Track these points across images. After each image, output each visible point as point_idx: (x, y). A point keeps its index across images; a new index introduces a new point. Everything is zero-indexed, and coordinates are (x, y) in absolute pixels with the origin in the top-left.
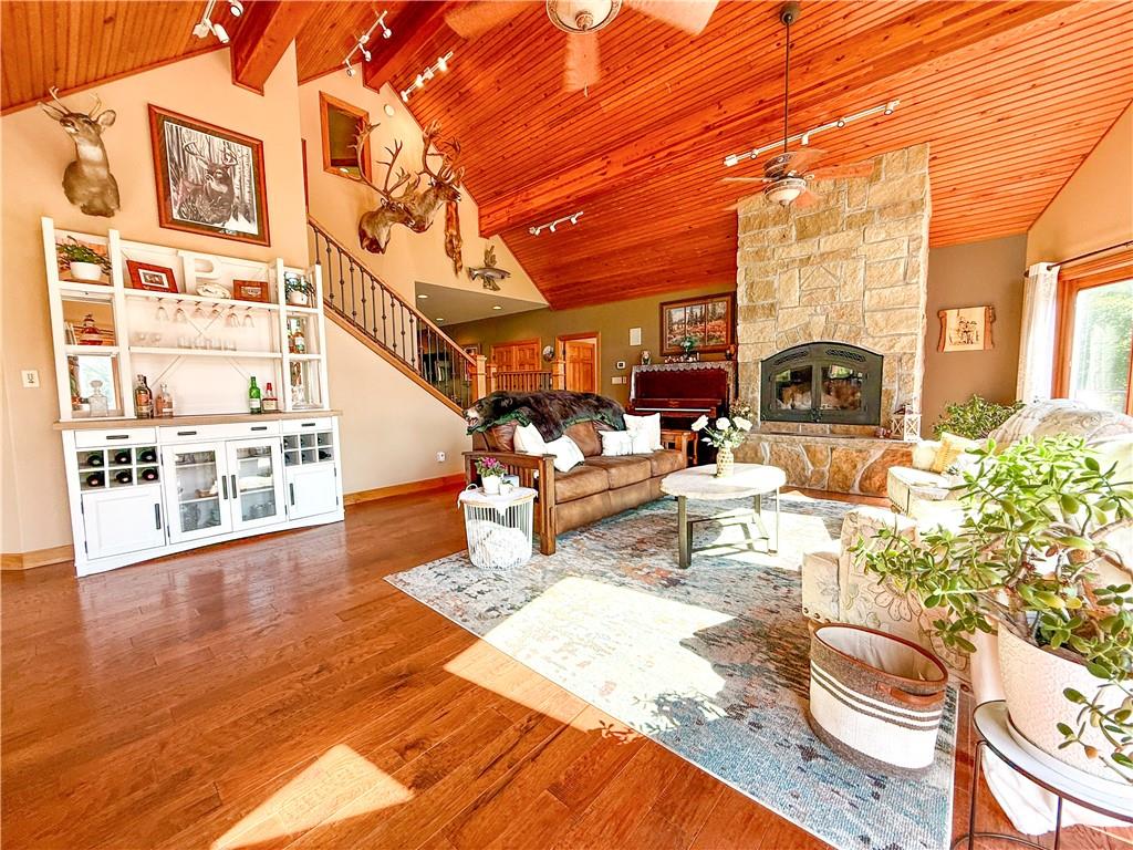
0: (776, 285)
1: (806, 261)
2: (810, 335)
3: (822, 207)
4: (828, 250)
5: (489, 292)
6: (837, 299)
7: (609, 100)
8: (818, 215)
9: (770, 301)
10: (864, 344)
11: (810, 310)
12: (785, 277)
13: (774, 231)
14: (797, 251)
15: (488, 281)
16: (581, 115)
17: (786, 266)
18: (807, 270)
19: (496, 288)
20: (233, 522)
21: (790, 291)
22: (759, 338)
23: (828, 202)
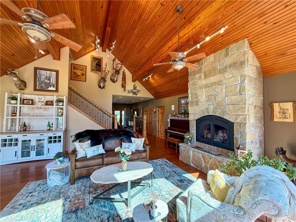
0: (198, 94)
1: (206, 86)
2: (209, 113)
3: (211, 67)
4: (213, 81)
5: (134, 96)
6: (217, 99)
7: (147, 45)
8: (209, 70)
9: (197, 100)
10: (226, 117)
11: (208, 103)
12: (201, 92)
13: (197, 76)
14: (204, 82)
15: (134, 93)
16: (143, 50)
17: (201, 88)
18: (207, 89)
19: (136, 95)
20: (33, 156)
21: (203, 96)
22: (194, 112)
23: (212, 65)
